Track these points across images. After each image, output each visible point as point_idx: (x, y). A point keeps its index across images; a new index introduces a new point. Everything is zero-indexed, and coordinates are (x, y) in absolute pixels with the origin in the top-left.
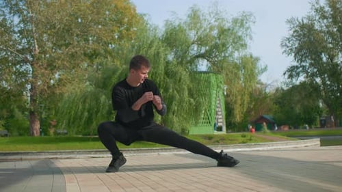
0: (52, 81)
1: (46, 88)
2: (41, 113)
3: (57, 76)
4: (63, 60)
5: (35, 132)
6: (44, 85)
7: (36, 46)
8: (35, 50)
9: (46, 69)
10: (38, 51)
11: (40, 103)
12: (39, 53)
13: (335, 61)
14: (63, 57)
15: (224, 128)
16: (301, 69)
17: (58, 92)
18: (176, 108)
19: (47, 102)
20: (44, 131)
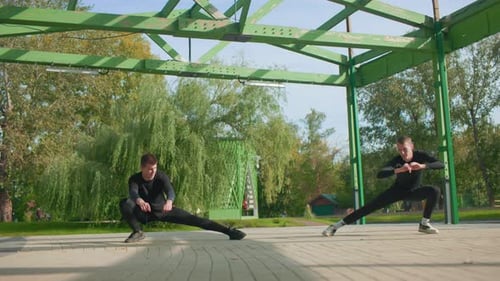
0: (30, 148)
1: (21, 157)
2: (15, 191)
3: (36, 141)
4: (45, 120)
5: (5, 216)
6: (19, 154)
7: (10, 101)
8: (8, 105)
9: (22, 132)
10: (11, 107)
11: (13, 177)
12: (13, 110)
13: (420, 121)
14: (45, 115)
15: (256, 212)
16: (374, 132)
17: (37, 163)
18: (187, 186)
19: (23, 176)
20: (18, 215)
